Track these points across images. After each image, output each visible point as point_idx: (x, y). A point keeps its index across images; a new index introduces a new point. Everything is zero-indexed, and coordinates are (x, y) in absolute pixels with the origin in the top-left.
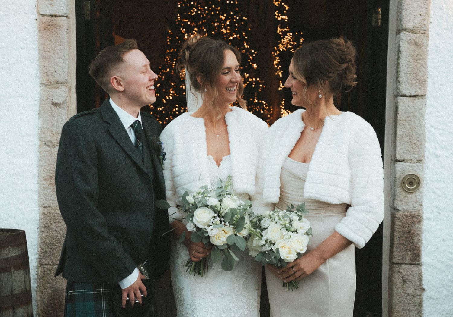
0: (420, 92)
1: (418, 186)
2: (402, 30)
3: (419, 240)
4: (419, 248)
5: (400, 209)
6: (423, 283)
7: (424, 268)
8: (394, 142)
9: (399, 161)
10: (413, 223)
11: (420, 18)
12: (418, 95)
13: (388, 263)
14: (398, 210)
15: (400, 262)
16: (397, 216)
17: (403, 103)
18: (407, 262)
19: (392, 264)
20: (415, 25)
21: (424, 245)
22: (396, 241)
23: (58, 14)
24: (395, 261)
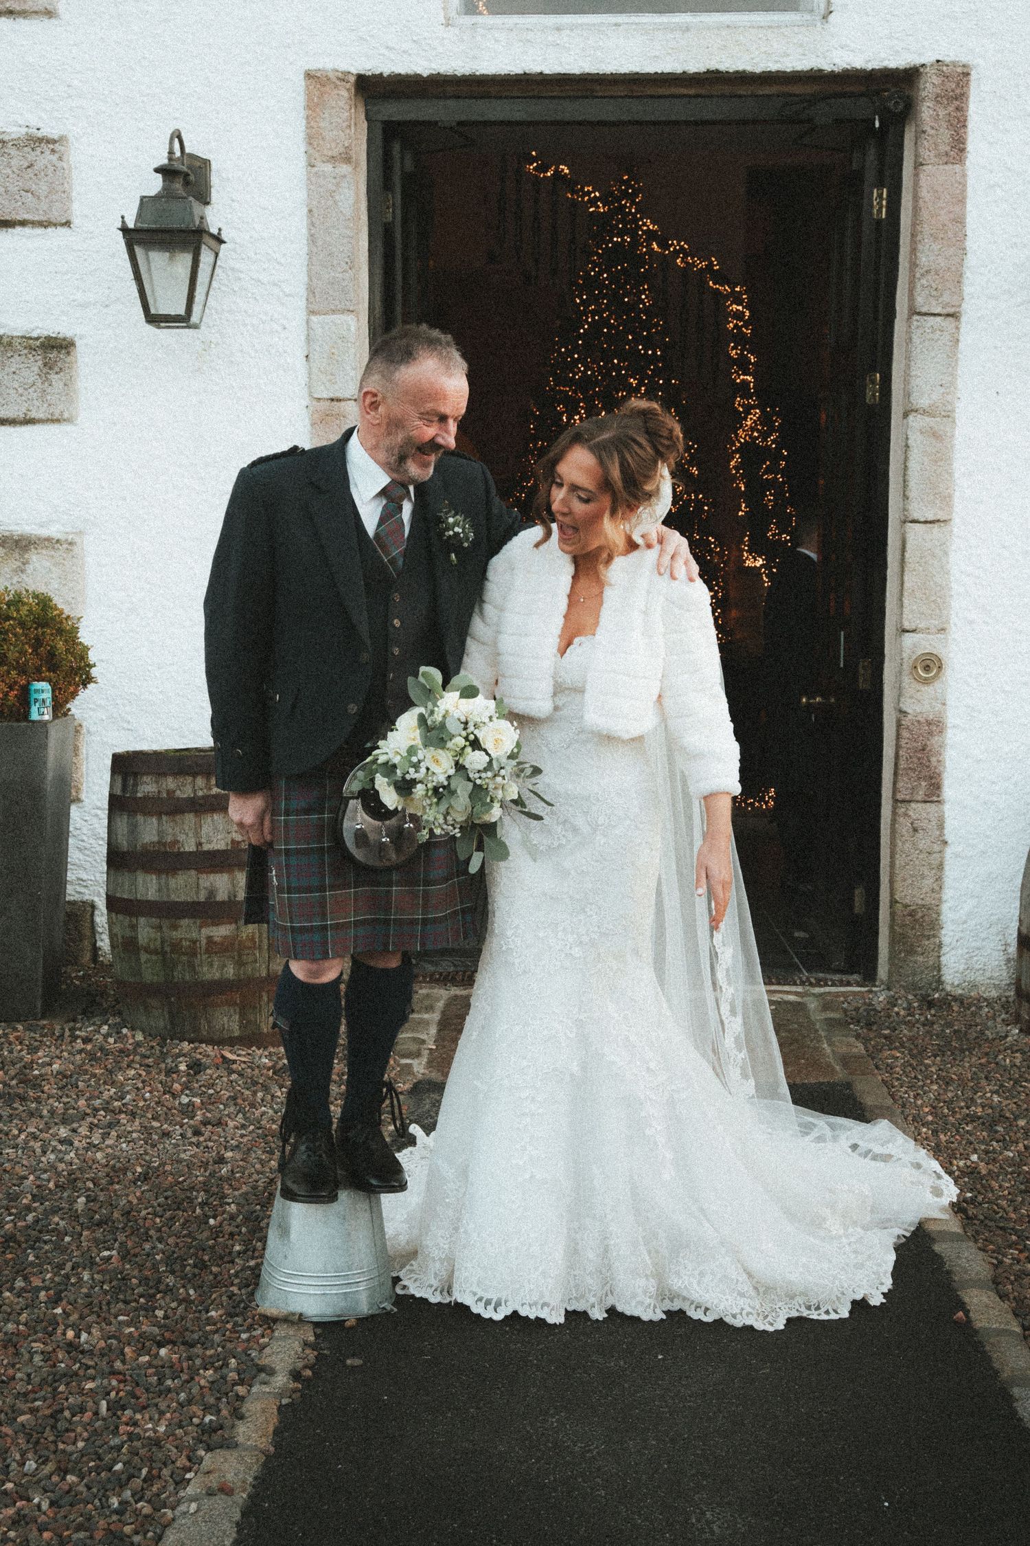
0: (941, 515)
1: (938, 673)
2: (912, 411)
3: (939, 761)
4: (939, 775)
5: (909, 711)
6: (946, 832)
7: (948, 810)
8: (901, 600)
9: (908, 631)
10: (931, 733)
11: (942, 390)
12: (938, 521)
13: (891, 802)
14: (905, 713)
15: (908, 798)
16: (903, 722)
17: (915, 534)
18: (919, 798)
19: (896, 801)
20: (932, 402)
21: (948, 769)
22: (902, 764)
23: (339, 395)
24: (900, 797)
